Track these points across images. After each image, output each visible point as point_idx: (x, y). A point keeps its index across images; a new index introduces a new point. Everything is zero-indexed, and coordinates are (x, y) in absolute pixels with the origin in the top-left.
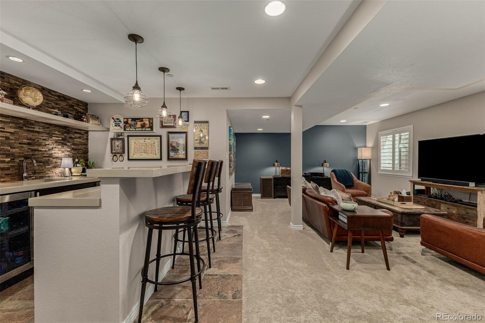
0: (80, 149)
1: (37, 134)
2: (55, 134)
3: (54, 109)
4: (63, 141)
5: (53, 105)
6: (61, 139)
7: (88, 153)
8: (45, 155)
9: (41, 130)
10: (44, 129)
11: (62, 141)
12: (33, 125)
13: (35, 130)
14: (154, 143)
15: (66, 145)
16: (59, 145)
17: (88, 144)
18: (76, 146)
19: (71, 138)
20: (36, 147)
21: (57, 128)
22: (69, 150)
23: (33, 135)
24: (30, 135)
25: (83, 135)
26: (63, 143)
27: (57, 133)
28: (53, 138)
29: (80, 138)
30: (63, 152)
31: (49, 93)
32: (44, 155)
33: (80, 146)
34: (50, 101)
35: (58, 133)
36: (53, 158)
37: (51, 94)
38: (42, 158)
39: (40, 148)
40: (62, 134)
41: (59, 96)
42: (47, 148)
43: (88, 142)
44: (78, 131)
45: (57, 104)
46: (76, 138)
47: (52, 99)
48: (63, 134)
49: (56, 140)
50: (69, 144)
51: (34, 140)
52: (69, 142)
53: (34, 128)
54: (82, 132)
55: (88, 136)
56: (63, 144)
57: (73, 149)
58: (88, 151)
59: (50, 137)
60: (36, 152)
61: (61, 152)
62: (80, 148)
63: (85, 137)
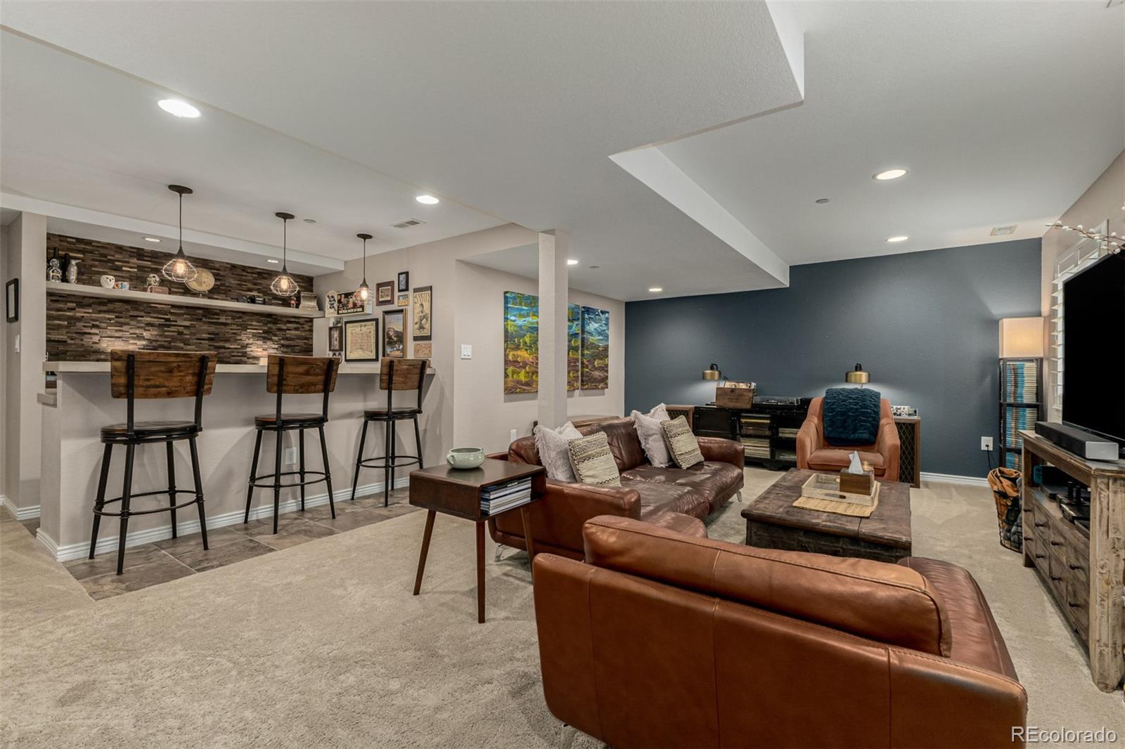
0: (298, 346)
1: (223, 327)
2: (252, 325)
3: (251, 292)
4: (265, 335)
5: (250, 286)
6: (261, 332)
7: (312, 351)
8: (235, 354)
9: (229, 322)
10: (234, 320)
11: (263, 335)
12: (218, 314)
13: (220, 321)
14: (370, 332)
15: (271, 339)
16: (258, 340)
17: (312, 338)
18: (290, 340)
19: (280, 330)
20: (221, 344)
21: (257, 317)
22: (276, 346)
23: (216, 328)
24: (212, 329)
25: (303, 324)
26: (264, 338)
27: (254, 323)
28: (248, 331)
29: (296, 329)
30: (266, 350)
31: (243, 270)
32: (233, 354)
33: (298, 341)
34: (245, 282)
35: (257, 324)
36: (248, 358)
37: (247, 272)
38: (230, 358)
39: (227, 345)
40: (264, 324)
41: (259, 273)
42: (238, 345)
43: (312, 335)
44: (293, 320)
45: (255, 284)
46: (290, 330)
47: (248, 278)
48: (265, 324)
49: (253, 333)
50: (276, 338)
51: (218, 334)
52: (276, 335)
53: (219, 319)
54: (301, 321)
55: (312, 326)
56: (265, 339)
57: (283, 346)
58: (312, 348)
59: (242, 330)
60: (222, 350)
61: (261, 350)
62: (296, 344)
63: (307, 327)
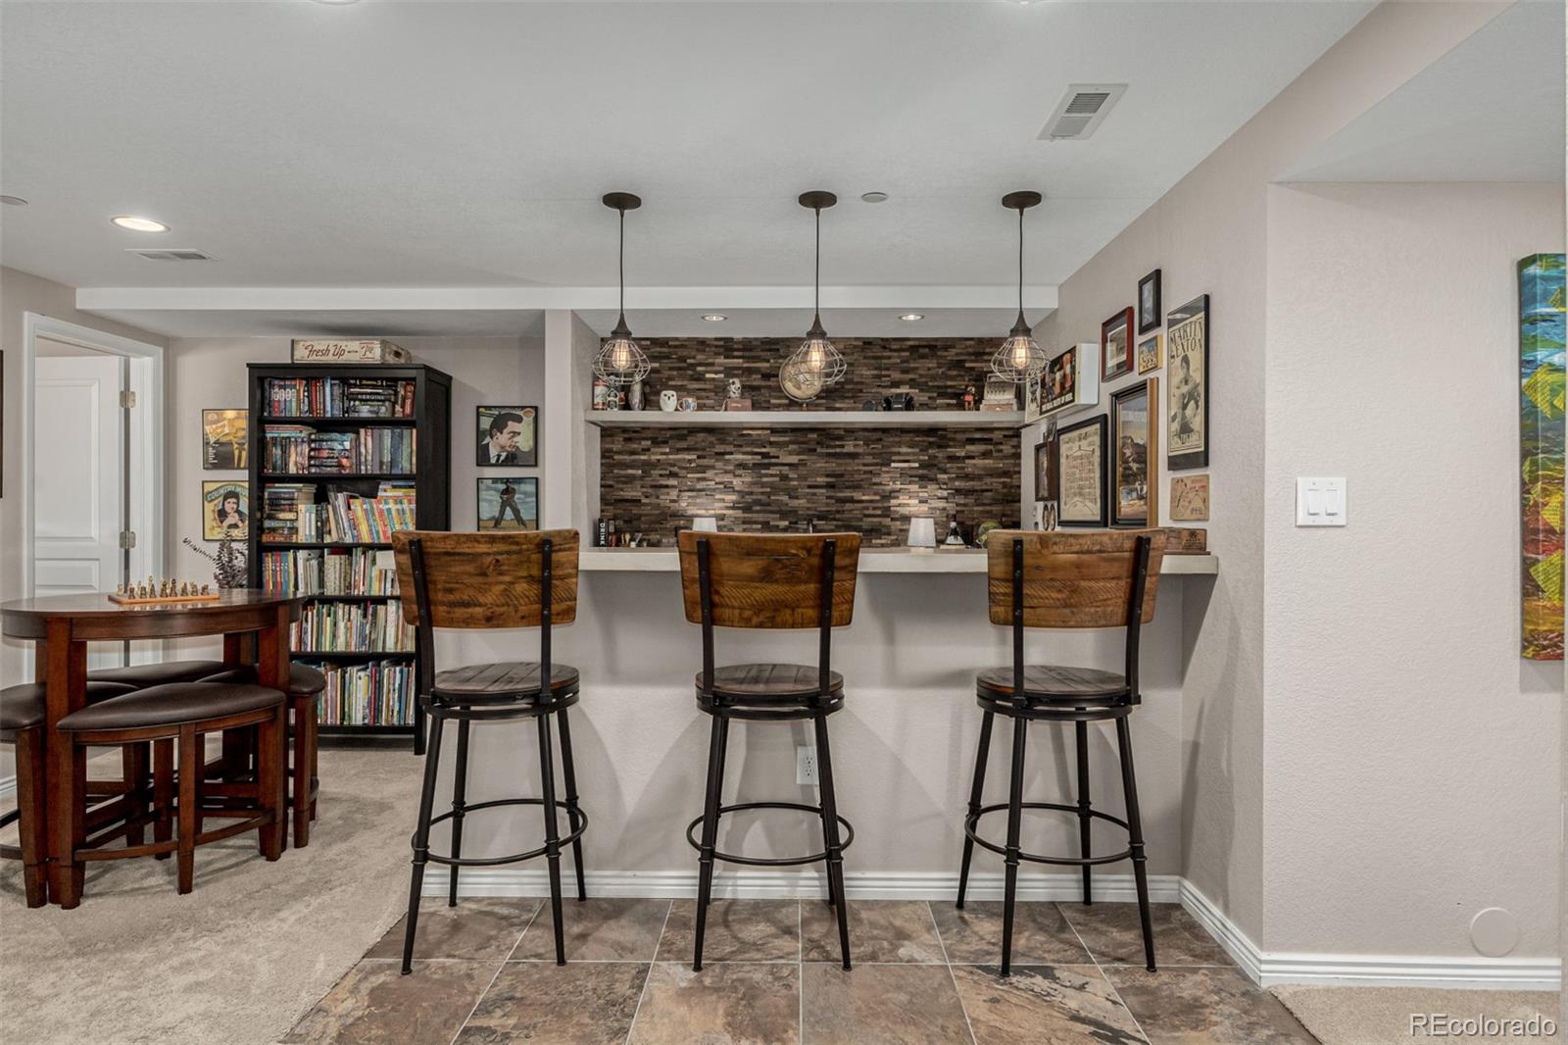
0: (987, 491)
1: (850, 461)
2: (899, 454)
3: (899, 388)
4: (925, 472)
5: (896, 376)
6: (917, 465)
7: (1019, 501)
8: (871, 512)
9: (860, 450)
10: (868, 445)
11: (921, 472)
12: (840, 438)
13: (845, 450)
14: (1093, 451)
15: (935, 480)
16: (910, 483)
17: (1019, 472)
18: (973, 479)
19: (952, 458)
20: (847, 494)
21: (906, 438)
22: (945, 493)
23: (839, 465)
24: (833, 466)
25: (1001, 443)
26: (922, 478)
27: (904, 450)
28: (893, 465)
29: (985, 455)
30: (926, 502)
31: (884, 347)
32: (867, 512)
33: (988, 480)
34: (887, 369)
35: (910, 450)
36: (892, 519)
37: (891, 350)
38: (861, 520)
39: (858, 495)
40: (921, 450)
41: (913, 349)
42: (875, 494)
43: (1019, 465)
44: (978, 436)
45: (905, 371)
46: (973, 458)
47: (892, 361)
48: (923, 450)
49: (902, 469)
50: (942, 477)
51: (841, 476)
52: (945, 472)
53: (843, 446)
54: (997, 436)
55: (1018, 446)
56: (925, 480)
57: (958, 491)
58: (1020, 495)
59: (882, 465)
60: (848, 506)
61: (917, 501)
62: (984, 487)
63: (1007, 449)
